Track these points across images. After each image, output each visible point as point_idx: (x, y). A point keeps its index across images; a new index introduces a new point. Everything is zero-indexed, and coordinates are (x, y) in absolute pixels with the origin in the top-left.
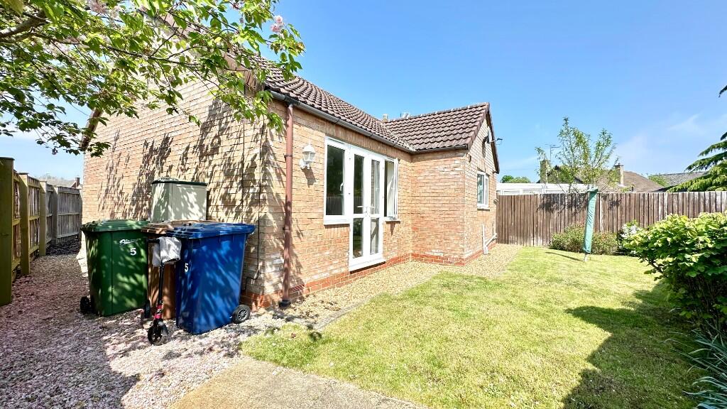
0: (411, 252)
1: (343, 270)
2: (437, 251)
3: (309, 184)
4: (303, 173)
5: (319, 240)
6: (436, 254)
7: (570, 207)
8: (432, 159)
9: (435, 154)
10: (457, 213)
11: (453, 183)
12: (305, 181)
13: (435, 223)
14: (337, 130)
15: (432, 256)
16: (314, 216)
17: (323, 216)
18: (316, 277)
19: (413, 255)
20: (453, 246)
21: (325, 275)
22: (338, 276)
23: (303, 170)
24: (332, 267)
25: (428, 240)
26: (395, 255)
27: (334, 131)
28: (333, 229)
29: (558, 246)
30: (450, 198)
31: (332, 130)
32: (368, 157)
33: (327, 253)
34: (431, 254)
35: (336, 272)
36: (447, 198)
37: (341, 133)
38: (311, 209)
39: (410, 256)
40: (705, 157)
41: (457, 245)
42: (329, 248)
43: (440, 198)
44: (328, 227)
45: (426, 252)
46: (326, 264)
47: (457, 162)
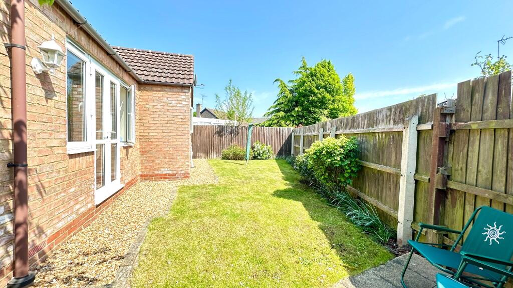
0: (140, 173)
1: (90, 206)
2: (166, 169)
3: (48, 98)
4: (38, 80)
5: (62, 174)
6: (165, 172)
7: (231, 134)
8: (160, 91)
9: (163, 87)
10: (183, 137)
11: (180, 114)
12: (41, 92)
13: (164, 146)
14: (79, 34)
15: (160, 175)
16: (55, 143)
17: (65, 142)
18: (61, 225)
19: (141, 176)
20: (180, 164)
21: (71, 218)
22: (84, 214)
23: (38, 76)
24: (78, 207)
25: (158, 161)
26: (130, 179)
27: (76, 34)
28: (77, 159)
29: (225, 158)
30: (177, 126)
31: (74, 32)
32: (108, 78)
33: (72, 190)
34: (160, 172)
35: (83, 210)
36: (174, 126)
37: (83, 40)
38: (51, 134)
39: (139, 177)
40: (269, 111)
41: (183, 163)
42: (74, 182)
43: (168, 125)
44: (71, 156)
45: (155, 172)
46: (72, 203)
47: (183, 97)
